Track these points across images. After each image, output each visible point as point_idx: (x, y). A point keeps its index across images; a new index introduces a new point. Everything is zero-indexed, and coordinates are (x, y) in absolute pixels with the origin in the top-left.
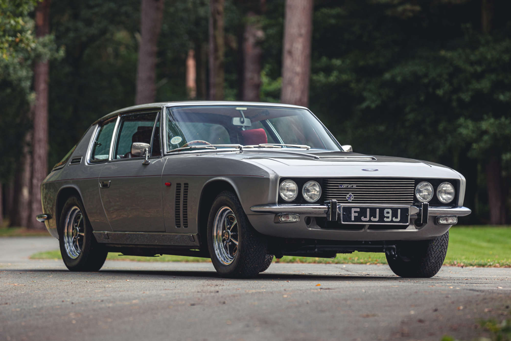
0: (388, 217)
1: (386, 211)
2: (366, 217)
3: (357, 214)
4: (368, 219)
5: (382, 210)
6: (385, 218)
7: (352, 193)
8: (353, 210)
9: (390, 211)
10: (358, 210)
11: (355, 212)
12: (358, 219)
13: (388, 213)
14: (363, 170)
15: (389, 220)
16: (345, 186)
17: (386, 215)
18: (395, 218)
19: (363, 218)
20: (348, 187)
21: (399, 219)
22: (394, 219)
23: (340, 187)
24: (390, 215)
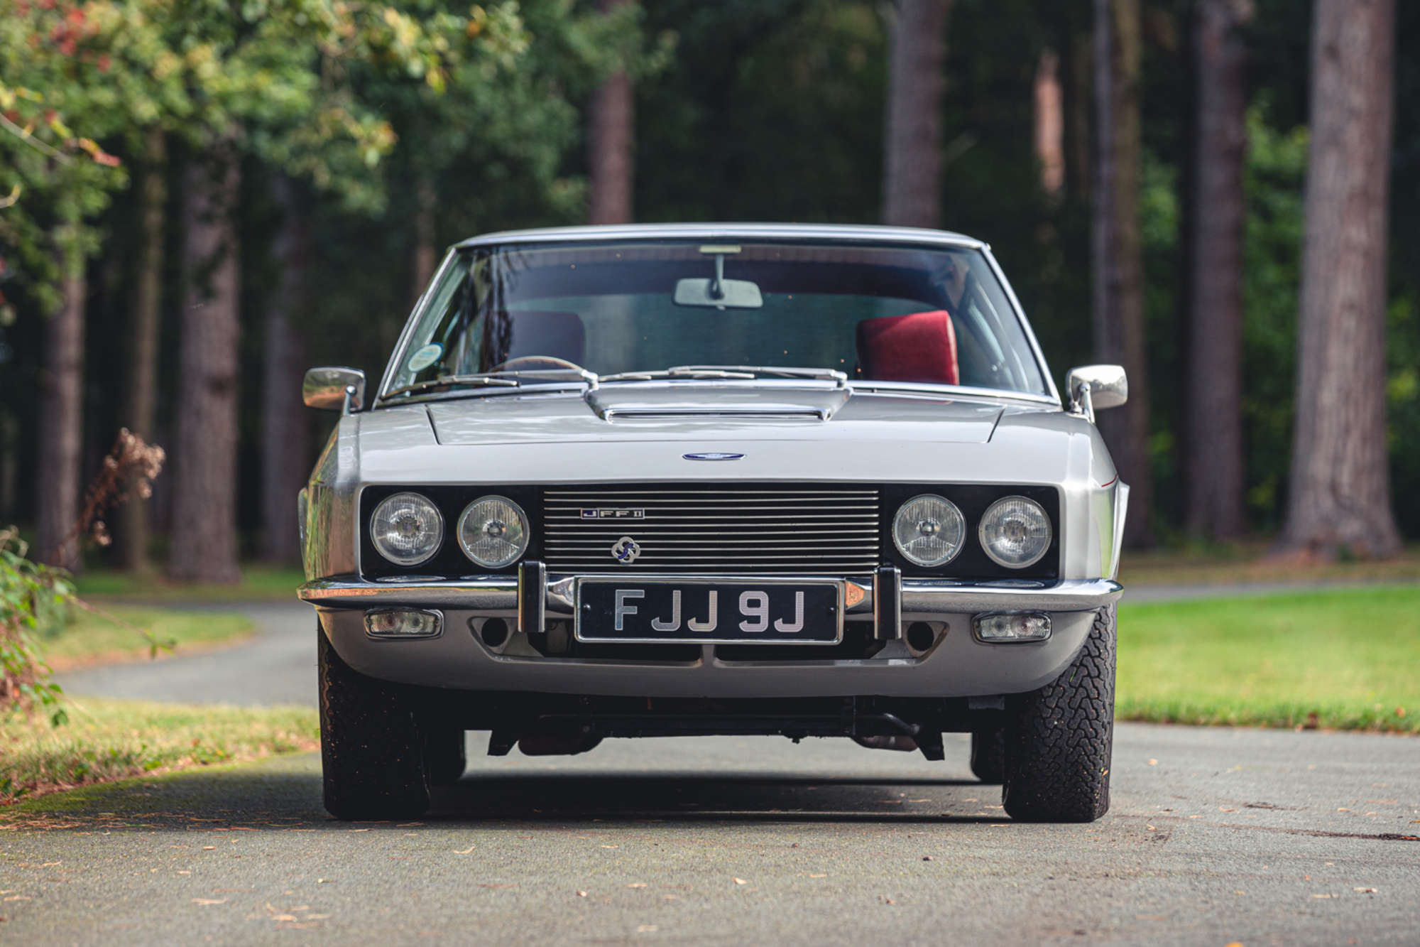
0: (755, 620)
1: (745, 597)
2: (667, 618)
3: (633, 611)
4: (675, 625)
5: (729, 596)
6: (743, 621)
7: (634, 538)
8: (620, 595)
9: (763, 597)
10: (640, 594)
11: (628, 602)
12: (636, 625)
13: (754, 603)
14: (688, 457)
15: (763, 626)
16: (603, 514)
17: (744, 610)
18: (784, 622)
19: (656, 624)
20: (614, 515)
21: (798, 626)
22: (780, 626)
23: (585, 515)
24: (763, 611)
